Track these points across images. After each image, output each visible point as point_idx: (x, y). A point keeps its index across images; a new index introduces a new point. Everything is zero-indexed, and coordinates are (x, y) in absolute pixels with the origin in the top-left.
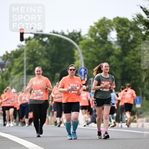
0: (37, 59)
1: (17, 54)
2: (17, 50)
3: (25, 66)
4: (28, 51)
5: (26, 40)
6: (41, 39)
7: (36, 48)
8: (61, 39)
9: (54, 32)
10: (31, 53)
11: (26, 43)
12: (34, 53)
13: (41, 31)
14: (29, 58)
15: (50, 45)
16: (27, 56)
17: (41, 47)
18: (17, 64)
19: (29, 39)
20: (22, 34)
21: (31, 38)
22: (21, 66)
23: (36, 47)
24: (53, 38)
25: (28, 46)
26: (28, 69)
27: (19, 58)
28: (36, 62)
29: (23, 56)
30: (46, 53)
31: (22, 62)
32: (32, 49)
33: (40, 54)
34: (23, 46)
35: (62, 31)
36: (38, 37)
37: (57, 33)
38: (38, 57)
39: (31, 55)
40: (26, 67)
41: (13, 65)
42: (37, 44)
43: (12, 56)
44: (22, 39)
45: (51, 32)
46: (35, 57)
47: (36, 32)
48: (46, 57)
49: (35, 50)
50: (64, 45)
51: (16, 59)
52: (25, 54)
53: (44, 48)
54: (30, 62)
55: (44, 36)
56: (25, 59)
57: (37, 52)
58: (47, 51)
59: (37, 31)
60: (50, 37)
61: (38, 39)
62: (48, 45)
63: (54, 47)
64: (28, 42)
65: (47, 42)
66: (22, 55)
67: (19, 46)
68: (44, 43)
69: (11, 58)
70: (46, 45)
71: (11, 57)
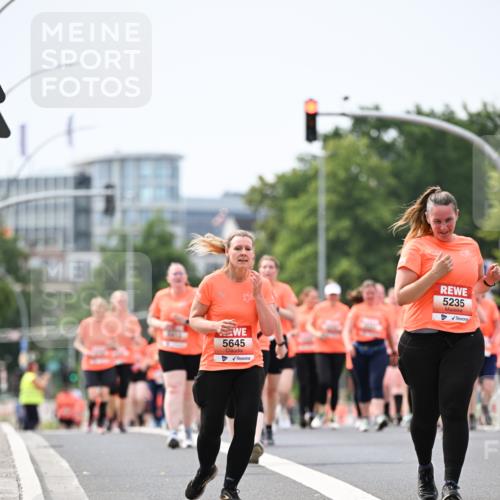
0: (362, 203)
1: (295, 186)
2: (294, 170)
3: (322, 225)
4: (332, 176)
5: (326, 138)
6: (374, 133)
7: (359, 165)
8: (442, 134)
9: (419, 112)
10: (344, 183)
11: (324, 147)
12: (352, 180)
13: (377, 108)
14: (335, 198)
15: (407, 154)
16: (330, 190)
17: (374, 160)
18: (294, 218)
19: (337, 134)
20: (311, 119)
21: (341, 132)
22: (308, 224)
23: (358, 160)
24: (416, 130)
25: (332, 157)
26: (332, 235)
27: (303, 198)
28: (360, 211)
29: (316, 192)
30: (392, 181)
31: (314, 212)
32: (347, 169)
33: (373, 183)
34: (314, 157)
35: (447, 106)
36: (365, 128)
37: (432, 114)
38: (366, 195)
39: (342, 190)
40: (328, 229)
41: (281, 220)
42: (363, 151)
43: (280, 191)
44: (311, 134)
45: (408, 112)
46: (357, 194)
47: (359, 112)
48: (393, 194)
49: (354, 170)
50: (452, 155)
51: (291, 203)
52: (322, 184)
53: (386, 164)
54: (338, 211)
55: (384, 123)
56: (322, 200)
57: (363, 178)
58: (396, 174)
59: (362, 108)
60: (407, 128)
61: (367, 134)
62: (399, 156)
63: (419, 160)
64: (331, 143)
65: (397, 144)
66: (312, 187)
67: (301, 159)
68: (386, 149)
69: (274, 198)
70: (392, 156)
71: (275, 194)
